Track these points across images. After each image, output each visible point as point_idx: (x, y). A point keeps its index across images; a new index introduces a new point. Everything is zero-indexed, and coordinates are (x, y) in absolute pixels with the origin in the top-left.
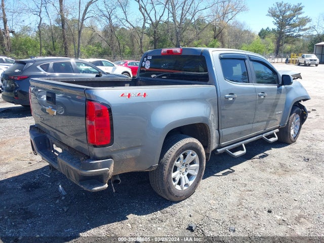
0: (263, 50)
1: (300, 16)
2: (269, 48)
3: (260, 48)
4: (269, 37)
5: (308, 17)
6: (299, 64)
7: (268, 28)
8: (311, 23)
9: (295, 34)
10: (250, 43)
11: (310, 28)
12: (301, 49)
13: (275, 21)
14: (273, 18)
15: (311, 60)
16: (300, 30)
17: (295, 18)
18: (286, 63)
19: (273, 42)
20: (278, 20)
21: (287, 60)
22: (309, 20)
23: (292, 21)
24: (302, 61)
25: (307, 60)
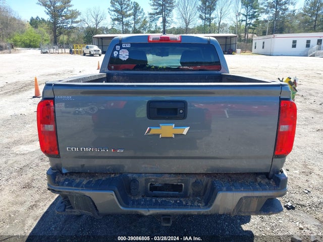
0: (39, 40)
1: (70, 9)
2: (45, 38)
3: (35, 39)
4: (42, 27)
5: (77, 10)
6: (84, 55)
7: (38, 17)
8: (81, 16)
9: (69, 26)
10: (22, 32)
11: (81, 21)
12: (77, 40)
13: (47, 11)
14: (44, 7)
15: (95, 51)
16: (72, 22)
17: (65, 10)
18: (70, 53)
19: (47, 32)
20: (49, 10)
21: (71, 51)
22: (79, 14)
23: (63, 12)
24: (87, 51)
25: (92, 51)
